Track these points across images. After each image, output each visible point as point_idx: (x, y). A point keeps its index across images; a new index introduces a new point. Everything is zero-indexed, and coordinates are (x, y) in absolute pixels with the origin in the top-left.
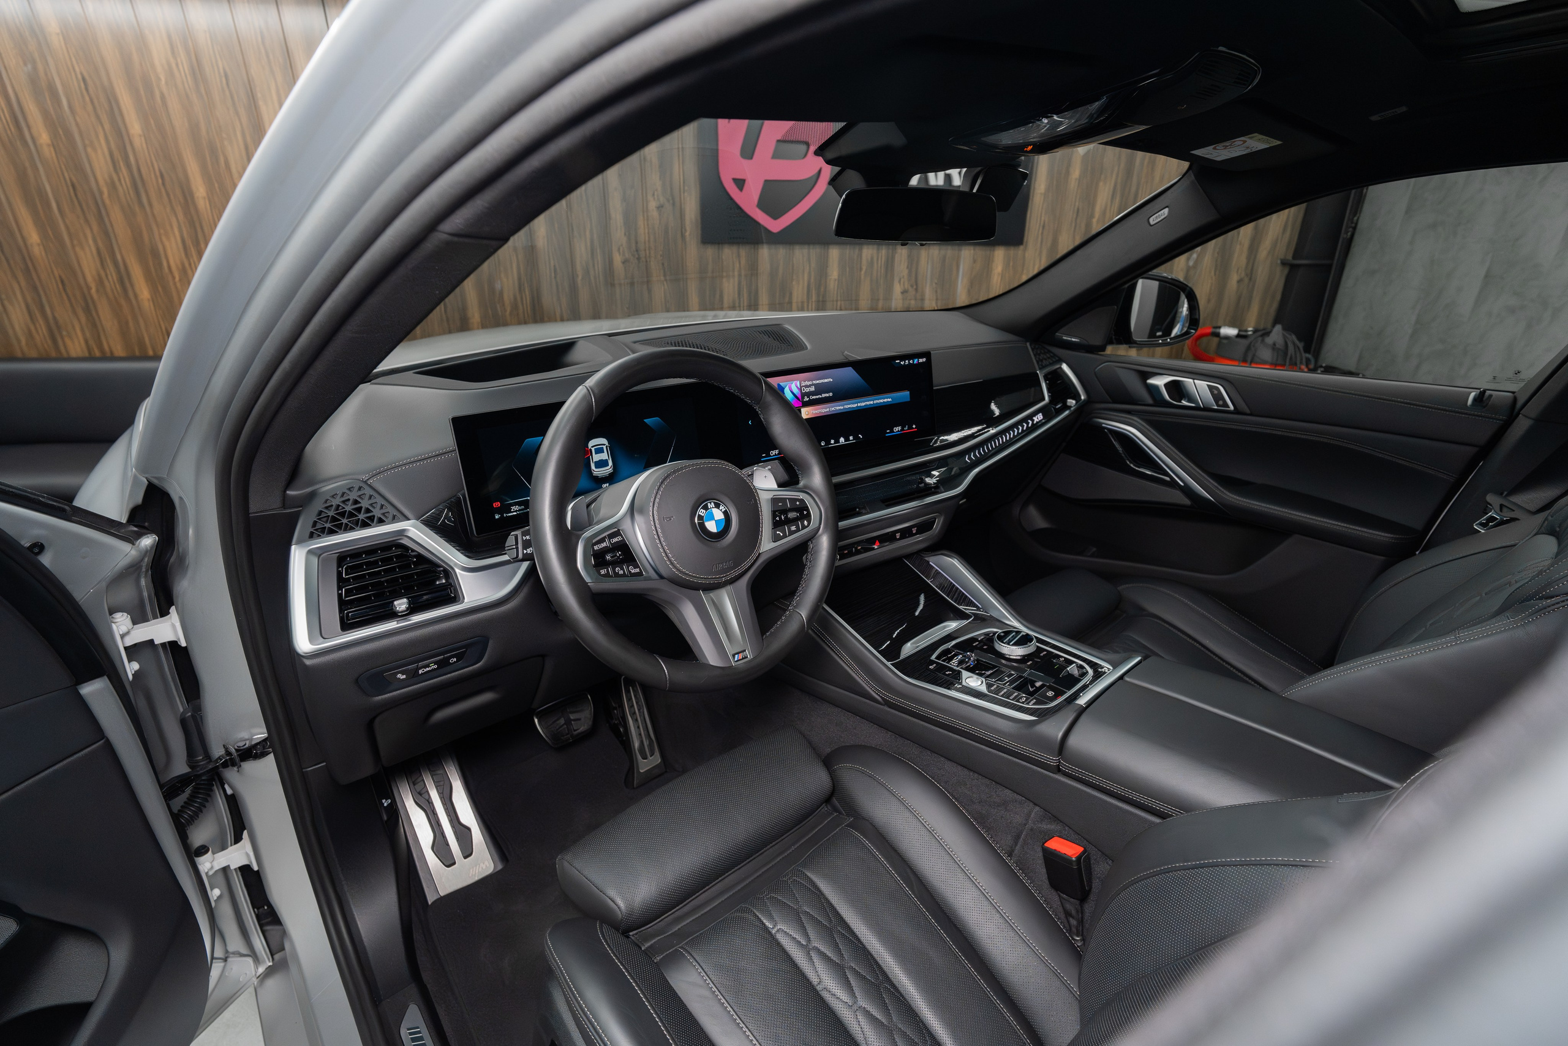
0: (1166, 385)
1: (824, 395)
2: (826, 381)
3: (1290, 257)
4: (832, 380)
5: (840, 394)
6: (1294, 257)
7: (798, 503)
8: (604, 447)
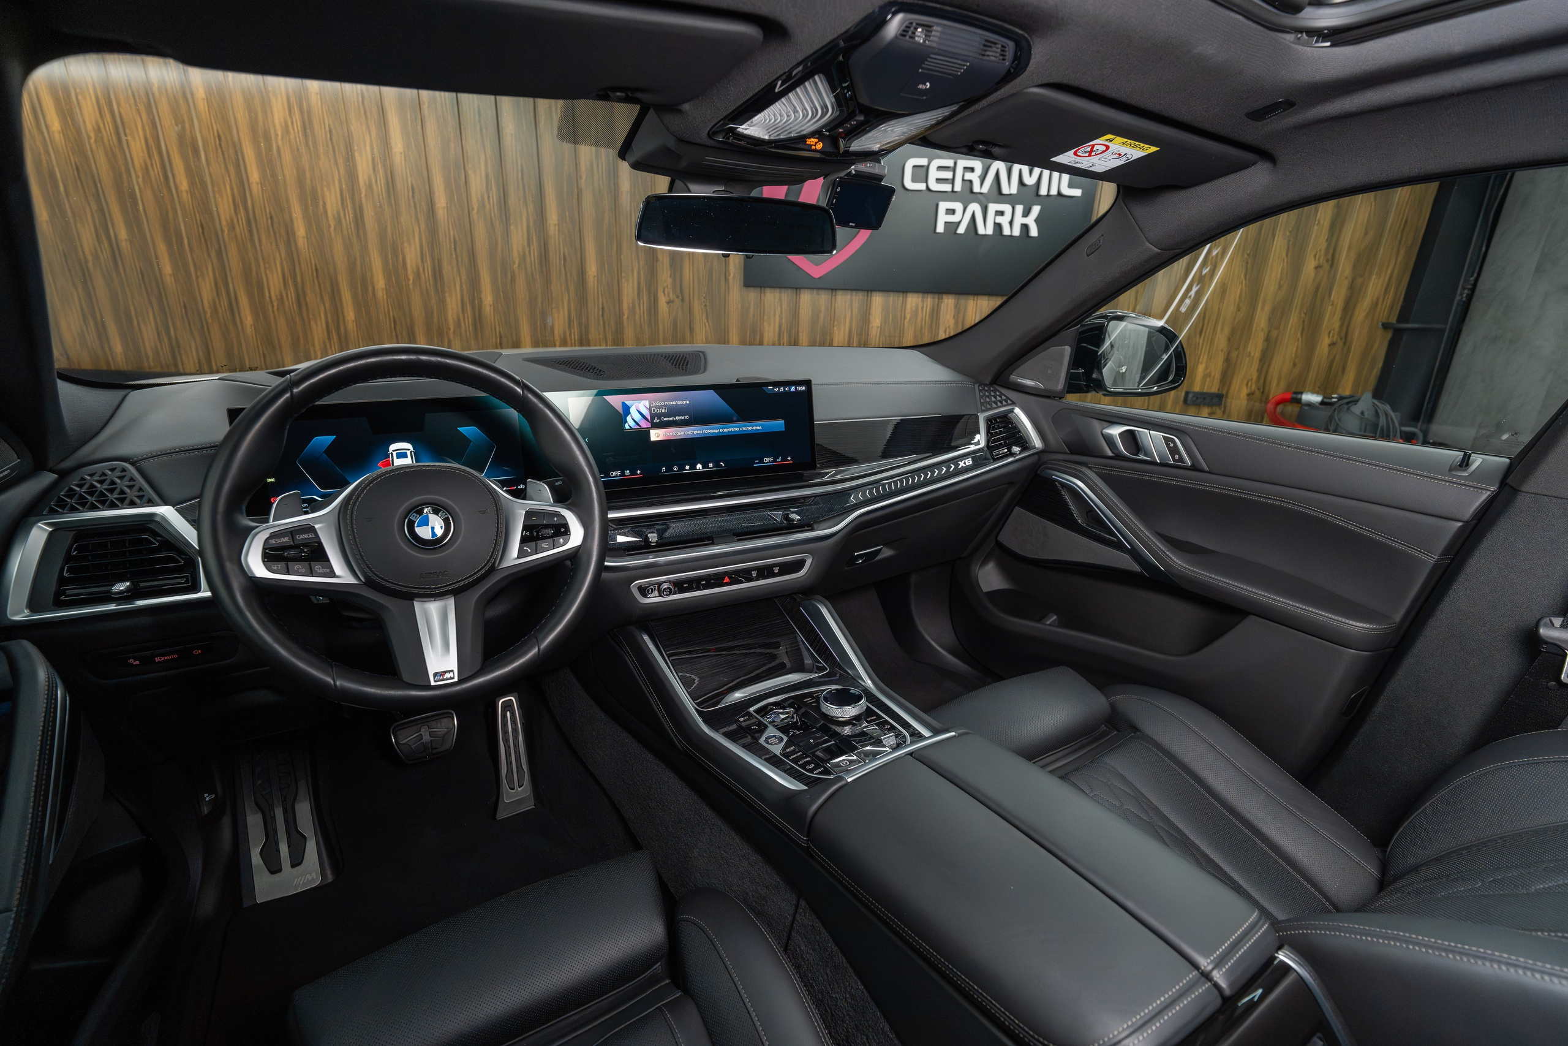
0: (1121, 434)
1: (678, 418)
2: (681, 402)
3: (1393, 320)
4: (688, 402)
5: (697, 419)
6: (1399, 321)
7: (555, 519)
8: (408, 452)
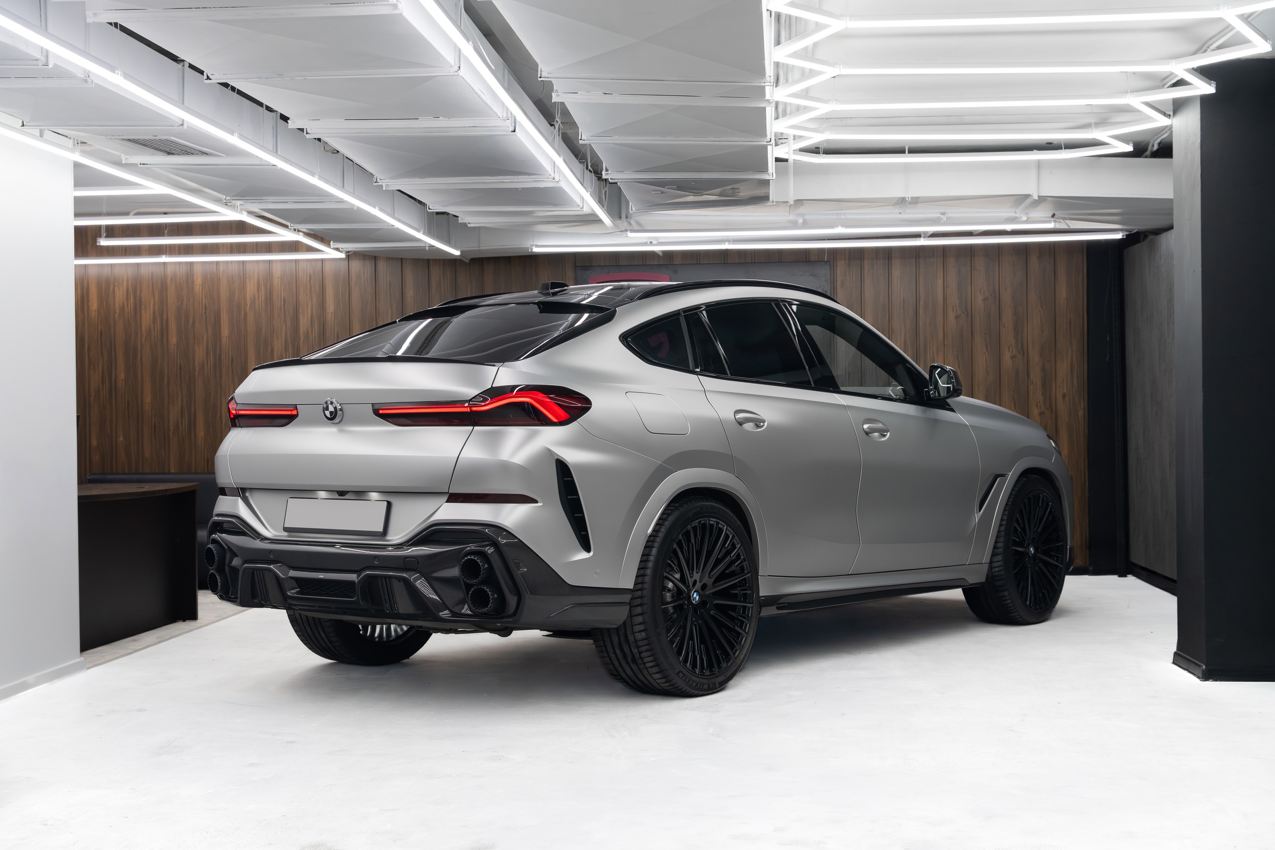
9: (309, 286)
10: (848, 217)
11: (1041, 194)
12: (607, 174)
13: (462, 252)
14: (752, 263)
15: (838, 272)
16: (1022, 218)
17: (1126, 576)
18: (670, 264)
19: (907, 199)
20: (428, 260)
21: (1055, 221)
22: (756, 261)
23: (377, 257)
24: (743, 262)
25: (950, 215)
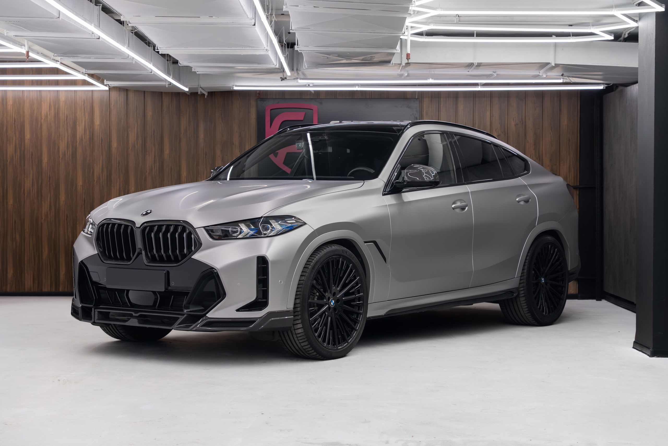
9: (83, 108)
10: (436, 72)
11: (556, 63)
12: (298, 47)
13: (189, 89)
14: (370, 98)
15: (424, 105)
16: (542, 76)
17: (601, 300)
18: (317, 98)
19: (475, 64)
20: (162, 93)
21: (563, 79)
22: (373, 98)
23: (128, 89)
24: (364, 98)
25: (499, 73)
